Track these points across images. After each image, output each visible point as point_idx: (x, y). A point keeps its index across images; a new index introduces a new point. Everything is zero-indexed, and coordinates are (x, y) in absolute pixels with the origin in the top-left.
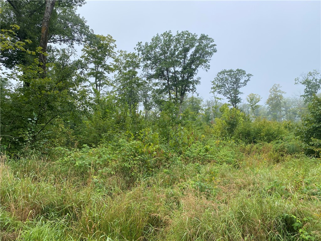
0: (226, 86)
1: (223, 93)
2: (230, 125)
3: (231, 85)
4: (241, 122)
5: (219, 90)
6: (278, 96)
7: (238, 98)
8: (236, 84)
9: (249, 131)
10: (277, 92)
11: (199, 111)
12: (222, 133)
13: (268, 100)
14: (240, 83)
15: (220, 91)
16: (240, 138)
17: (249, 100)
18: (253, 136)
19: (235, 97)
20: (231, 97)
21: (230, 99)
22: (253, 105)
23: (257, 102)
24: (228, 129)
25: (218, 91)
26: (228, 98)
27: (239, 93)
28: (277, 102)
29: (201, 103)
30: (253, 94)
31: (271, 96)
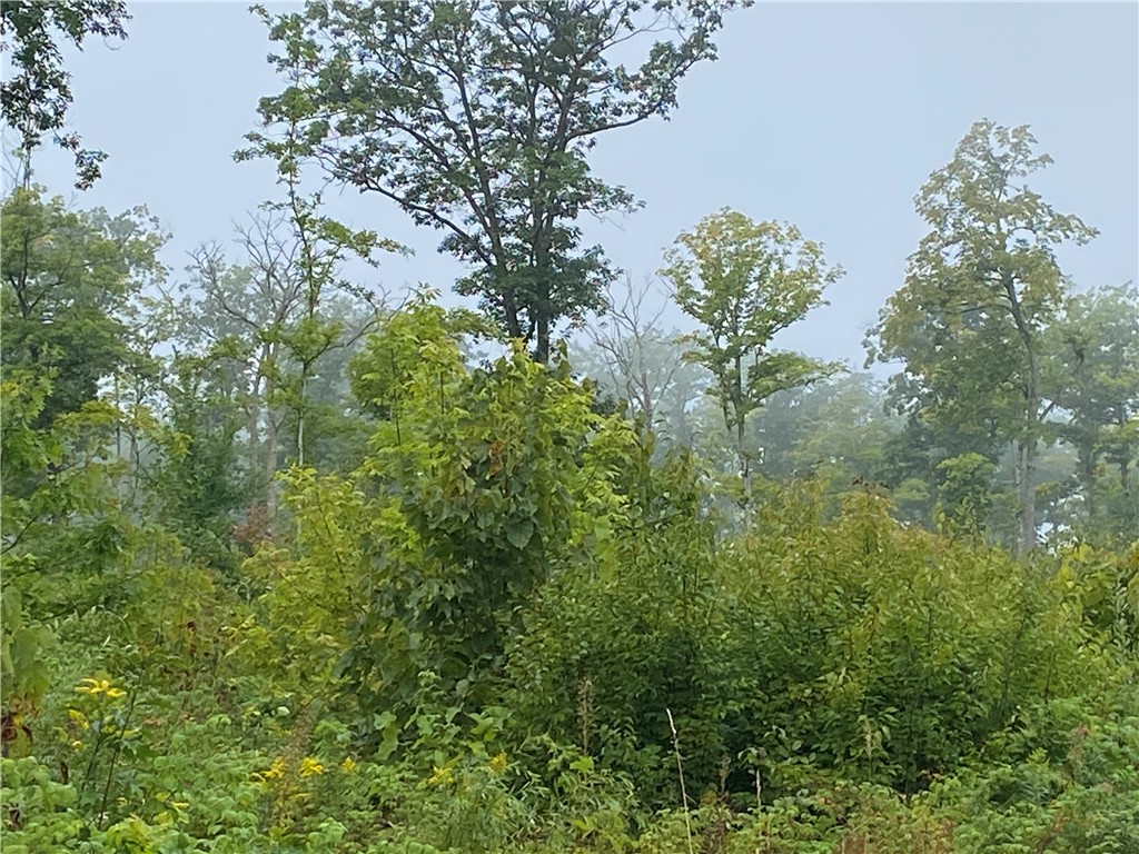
0: (438, 97)
1: (401, 179)
2: (461, 558)
3: (498, 85)
4: (600, 534)
5: (357, 139)
6: (1007, 266)
7: (570, 254)
8: (552, 84)
9: (684, 646)
10: (1000, 212)
11: (106, 385)
12: (362, 659)
13: (897, 301)
14: (606, 77)
15: (373, 146)
16: (572, 724)
17: (698, 285)
18: (734, 706)
19: (545, 240)
20: (495, 230)
21: (481, 256)
22: (735, 353)
23: (786, 320)
24: (433, 613)
25: (346, 144)
26: (460, 243)
27: (586, 192)
28: (994, 331)
29: (136, 287)
30: (738, 220)
31: (939, 262)
